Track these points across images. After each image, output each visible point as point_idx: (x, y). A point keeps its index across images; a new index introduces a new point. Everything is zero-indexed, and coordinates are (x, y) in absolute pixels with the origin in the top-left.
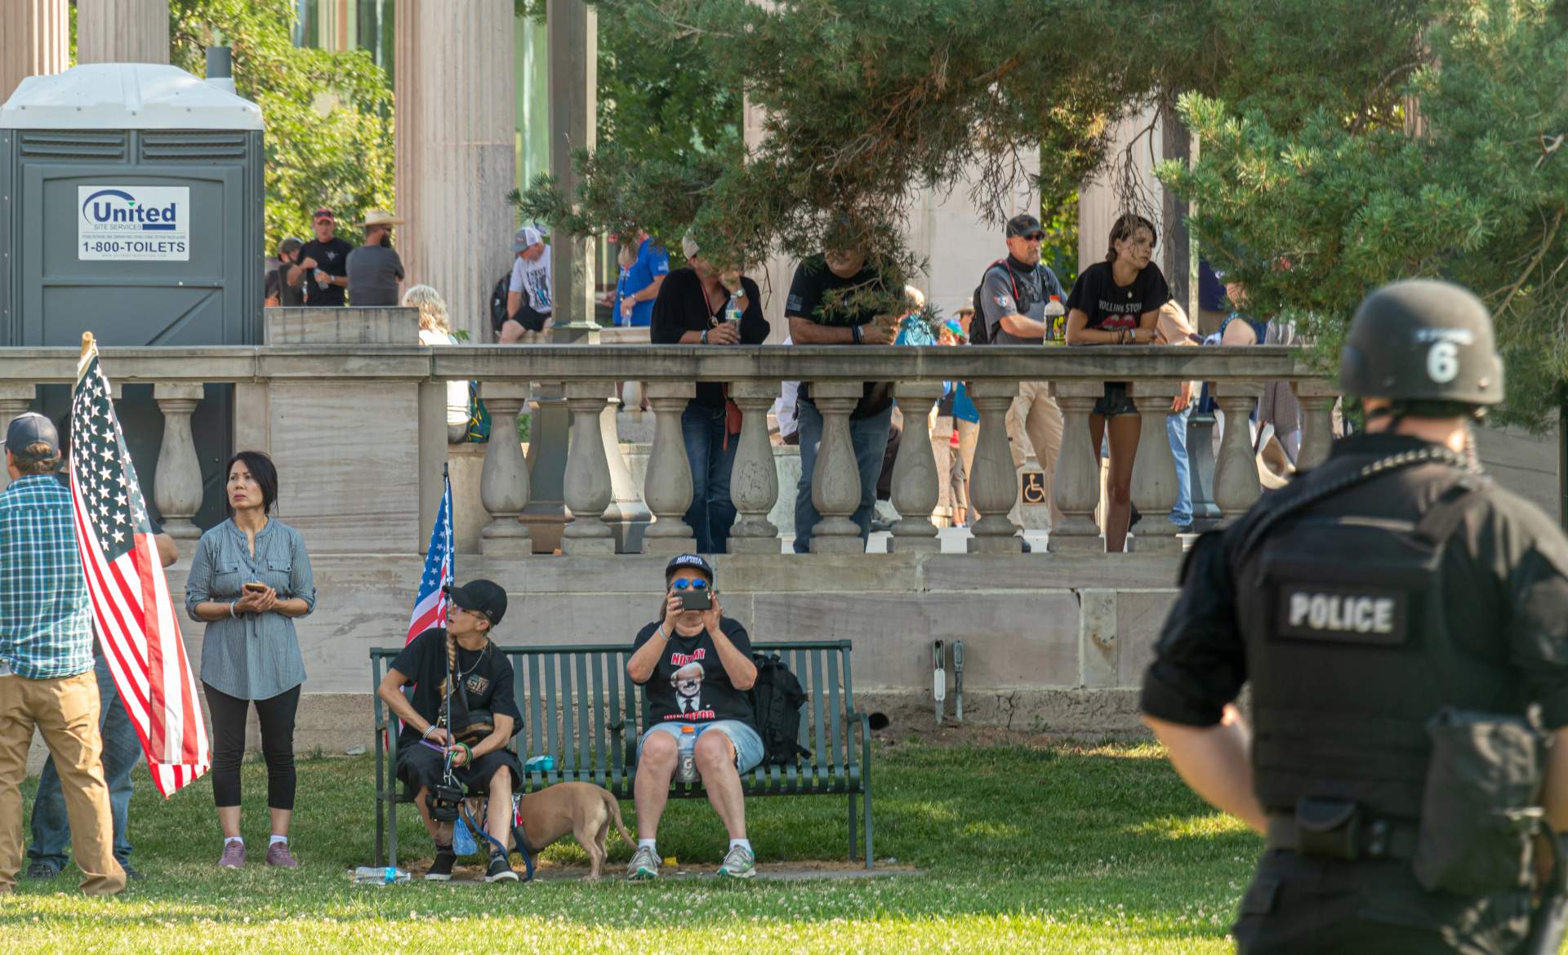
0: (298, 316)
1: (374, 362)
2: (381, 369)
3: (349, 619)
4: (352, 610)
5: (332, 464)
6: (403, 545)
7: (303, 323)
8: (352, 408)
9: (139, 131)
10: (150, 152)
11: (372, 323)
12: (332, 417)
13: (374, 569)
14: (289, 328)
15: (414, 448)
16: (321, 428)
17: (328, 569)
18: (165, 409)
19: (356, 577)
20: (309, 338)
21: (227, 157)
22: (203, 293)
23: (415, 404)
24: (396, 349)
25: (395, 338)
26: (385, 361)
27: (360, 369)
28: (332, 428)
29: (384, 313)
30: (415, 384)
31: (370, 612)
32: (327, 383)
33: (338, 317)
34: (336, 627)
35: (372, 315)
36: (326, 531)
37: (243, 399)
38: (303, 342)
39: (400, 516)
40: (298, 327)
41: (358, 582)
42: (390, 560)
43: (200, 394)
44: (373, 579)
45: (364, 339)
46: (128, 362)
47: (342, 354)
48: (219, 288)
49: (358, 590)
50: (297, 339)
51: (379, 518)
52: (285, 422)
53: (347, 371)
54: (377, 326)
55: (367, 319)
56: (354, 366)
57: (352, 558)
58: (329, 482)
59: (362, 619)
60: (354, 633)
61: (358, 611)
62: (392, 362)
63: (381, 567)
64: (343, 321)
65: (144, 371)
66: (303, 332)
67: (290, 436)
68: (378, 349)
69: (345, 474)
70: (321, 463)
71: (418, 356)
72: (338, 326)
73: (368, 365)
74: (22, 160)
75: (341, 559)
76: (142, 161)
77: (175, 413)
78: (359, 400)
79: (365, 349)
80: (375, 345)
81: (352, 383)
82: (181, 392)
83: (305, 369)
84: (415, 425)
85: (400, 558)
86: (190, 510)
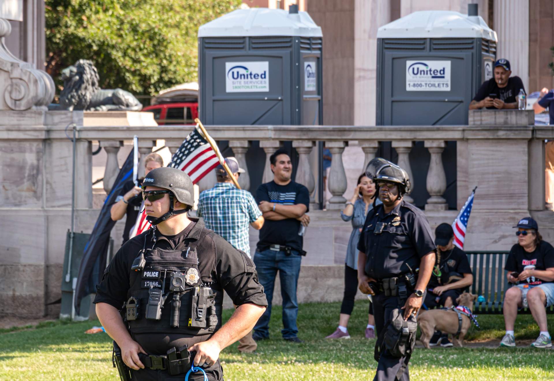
0: (479, 113)
1: (509, 133)
2: (512, 135)
3: (499, 237)
4: (500, 233)
5: (493, 174)
6: (522, 207)
7: (481, 116)
8: (500, 151)
9: (431, 39)
10: (435, 47)
11: (509, 117)
12: (492, 155)
13: (509, 216)
14: (476, 118)
15: (526, 168)
16: (488, 159)
17: (490, 217)
18: (431, 151)
19: (501, 220)
20: (484, 122)
21: (466, 49)
22: (455, 104)
23: (526, 150)
24: (518, 127)
25: (519, 122)
26: (513, 132)
27: (503, 135)
28: (492, 159)
29: (514, 113)
30: (526, 141)
31: (507, 234)
32: (491, 141)
33: (495, 114)
34: (492, 241)
35: (509, 113)
36: (490, 201)
37: (460, 147)
38: (481, 124)
39: (520, 195)
40: (479, 118)
41: (502, 222)
42: (516, 213)
43: (443, 145)
44: (508, 220)
45: (506, 123)
46: (413, 132)
47: (495, 129)
48: (461, 102)
49: (502, 225)
50: (479, 123)
51: (512, 196)
52: (474, 157)
53: (498, 136)
54: (511, 118)
55: (507, 115)
56: (501, 134)
57: (501, 212)
58: (492, 181)
59: (503, 237)
60: (500, 243)
61: (502, 234)
62: (516, 132)
63: (512, 216)
64: (498, 116)
65: (420, 136)
66: (481, 120)
67: (476, 162)
68: (510, 127)
69: (498, 178)
70: (488, 173)
71: (527, 130)
72: (495, 118)
73: (506, 134)
74: (385, 50)
75: (496, 212)
76: (432, 50)
77: (434, 153)
78: (504, 149)
79: (505, 127)
80: (509, 126)
81: (501, 141)
82: (435, 144)
83: (481, 135)
84: (526, 158)
85: (520, 212)
86: (439, 192)
